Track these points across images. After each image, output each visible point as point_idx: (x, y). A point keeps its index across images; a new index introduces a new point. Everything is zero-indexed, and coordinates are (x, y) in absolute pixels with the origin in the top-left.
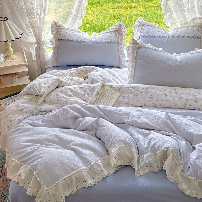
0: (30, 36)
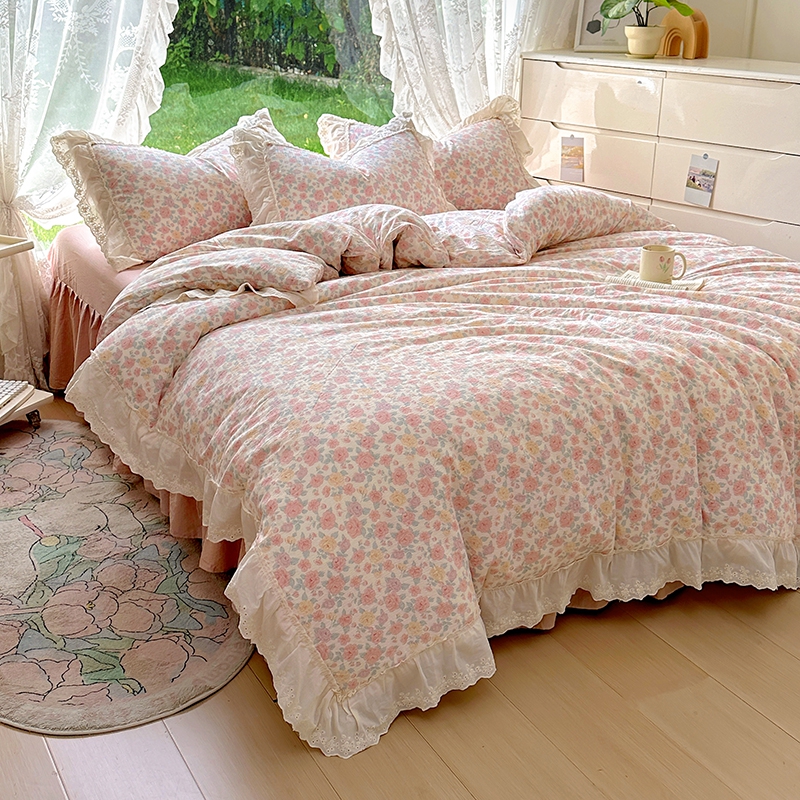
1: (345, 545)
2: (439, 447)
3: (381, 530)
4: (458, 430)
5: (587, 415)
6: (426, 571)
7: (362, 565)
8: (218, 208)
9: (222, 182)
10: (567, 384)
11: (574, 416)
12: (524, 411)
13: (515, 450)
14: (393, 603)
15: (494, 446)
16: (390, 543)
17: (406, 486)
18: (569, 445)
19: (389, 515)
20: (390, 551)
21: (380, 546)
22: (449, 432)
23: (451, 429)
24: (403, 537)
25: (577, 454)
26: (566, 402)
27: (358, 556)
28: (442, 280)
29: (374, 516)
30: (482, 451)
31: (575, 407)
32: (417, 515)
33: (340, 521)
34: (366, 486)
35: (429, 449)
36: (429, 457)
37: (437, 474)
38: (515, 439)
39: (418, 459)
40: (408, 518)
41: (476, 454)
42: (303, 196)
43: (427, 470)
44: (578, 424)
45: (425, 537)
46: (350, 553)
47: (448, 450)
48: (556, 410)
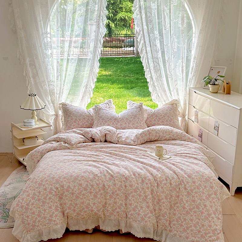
0: (51, 110)
1: (30, 201)
2: (56, 185)
3: (39, 200)
4: (62, 182)
5: (95, 184)
6: (47, 211)
7: (33, 206)
8: (87, 122)
9: (90, 116)
10: (94, 176)
11: (92, 184)
12: (79, 181)
13: (74, 189)
14: (39, 216)
15: (69, 187)
16: (41, 203)
17: (46, 192)
18: (89, 190)
19: (41, 197)
20: (40, 205)
21: (38, 203)
22: (59, 182)
23: (60, 181)
24: (44, 202)
25: (91, 193)
26: (91, 180)
27: (33, 204)
28: (108, 147)
29: (38, 196)
30: (65, 188)
31: (92, 182)
32: (47, 198)
33: (31, 196)
34: (38, 190)
35: (53, 185)
36: (53, 186)
37: (54, 190)
38: (75, 186)
39: (50, 186)
40: (45, 198)
41: (64, 188)
42: (102, 121)
43: (51, 189)
44: (92, 186)
45: (48, 203)
46: (31, 203)
47: (58, 186)
48: (88, 182)
